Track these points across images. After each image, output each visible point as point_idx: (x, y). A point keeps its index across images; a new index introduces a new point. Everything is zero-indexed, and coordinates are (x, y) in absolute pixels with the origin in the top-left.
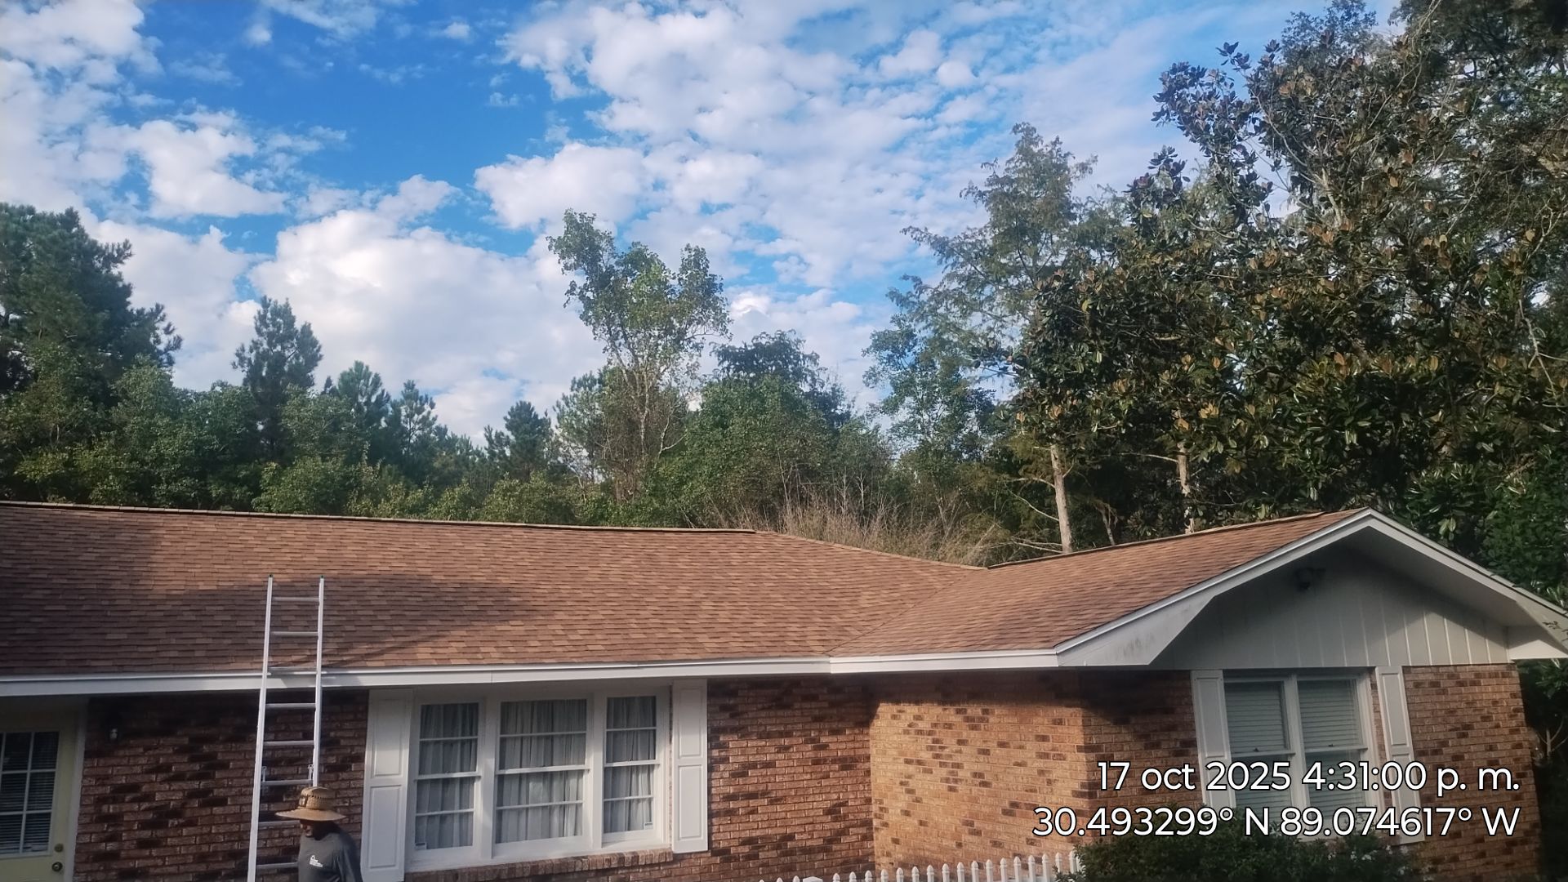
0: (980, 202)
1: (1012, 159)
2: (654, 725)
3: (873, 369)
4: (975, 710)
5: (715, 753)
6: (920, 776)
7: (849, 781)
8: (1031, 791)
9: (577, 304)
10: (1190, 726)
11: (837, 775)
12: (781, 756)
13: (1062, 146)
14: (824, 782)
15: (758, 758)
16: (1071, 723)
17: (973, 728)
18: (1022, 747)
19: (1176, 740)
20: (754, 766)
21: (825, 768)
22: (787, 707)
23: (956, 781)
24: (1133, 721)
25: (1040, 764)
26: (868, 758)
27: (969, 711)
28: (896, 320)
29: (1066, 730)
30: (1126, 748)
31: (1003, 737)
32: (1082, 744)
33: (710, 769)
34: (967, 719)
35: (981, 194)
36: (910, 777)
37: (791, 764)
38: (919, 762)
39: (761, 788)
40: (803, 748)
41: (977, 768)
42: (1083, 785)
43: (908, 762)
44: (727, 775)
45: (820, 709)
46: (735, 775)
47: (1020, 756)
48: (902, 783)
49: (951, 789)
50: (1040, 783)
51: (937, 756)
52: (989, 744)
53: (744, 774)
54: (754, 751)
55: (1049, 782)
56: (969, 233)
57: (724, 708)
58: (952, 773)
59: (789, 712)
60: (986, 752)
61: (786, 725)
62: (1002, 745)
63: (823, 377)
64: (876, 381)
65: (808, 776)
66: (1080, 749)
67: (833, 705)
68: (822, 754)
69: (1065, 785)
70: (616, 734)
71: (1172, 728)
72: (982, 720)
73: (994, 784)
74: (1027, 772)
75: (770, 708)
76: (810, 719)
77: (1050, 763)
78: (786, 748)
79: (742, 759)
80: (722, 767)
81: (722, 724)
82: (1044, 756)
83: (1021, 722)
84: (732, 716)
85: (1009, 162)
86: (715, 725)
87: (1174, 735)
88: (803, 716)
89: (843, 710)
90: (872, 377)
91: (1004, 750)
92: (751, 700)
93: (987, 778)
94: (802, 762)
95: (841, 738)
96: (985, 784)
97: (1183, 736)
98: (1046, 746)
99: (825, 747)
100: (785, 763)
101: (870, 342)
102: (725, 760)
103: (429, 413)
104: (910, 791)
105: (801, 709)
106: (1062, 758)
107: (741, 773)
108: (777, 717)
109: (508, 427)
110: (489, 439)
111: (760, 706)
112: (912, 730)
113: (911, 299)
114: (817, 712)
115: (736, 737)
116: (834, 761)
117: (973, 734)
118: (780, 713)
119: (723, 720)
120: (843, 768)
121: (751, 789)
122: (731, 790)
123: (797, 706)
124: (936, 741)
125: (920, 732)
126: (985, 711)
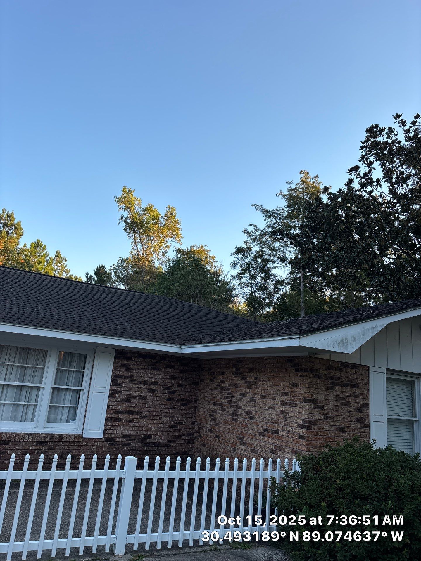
0: (284, 199)
1: (298, 184)
2: (84, 369)
3: (234, 261)
4: (251, 377)
5: (115, 388)
6: (219, 412)
7: (184, 412)
8: (276, 423)
9: (124, 225)
10: (367, 396)
11: (179, 408)
12: (150, 394)
13: (319, 179)
14: (171, 411)
15: (138, 394)
16: (302, 385)
17: (249, 387)
18: (273, 398)
19: (358, 403)
20: (134, 397)
21: (173, 403)
22: (157, 369)
23: (237, 415)
24: (337, 388)
25: (282, 408)
26: (196, 401)
27: (248, 378)
28: (246, 243)
29: (299, 390)
30: (331, 403)
31: (264, 392)
32: (307, 398)
33: (110, 396)
34: (247, 382)
35: (284, 196)
36: (215, 412)
37: (155, 399)
38: (220, 405)
39: (137, 409)
40: (162, 392)
41: (248, 409)
42: (305, 421)
43: (215, 404)
44: (119, 400)
45: (175, 373)
46: (123, 401)
47: (272, 403)
48: (210, 415)
49: (234, 420)
50: (281, 419)
51: (229, 402)
52: (257, 396)
53: (128, 401)
54: (136, 390)
55: (286, 419)
56: (278, 209)
57: (123, 365)
58: (235, 411)
59: (158, 372)
60: (254, 400)
61: (155, 379)
62: (263, 397)
63: (216, 264)
64: (235, 267)
65: (163, 407)
66: (306, 401)
67: (181, 371)
68: (172, 396)
69: (295, 421)
70: (62, 371)
71: (357, 396)
72: (254, 383)
73: (256, 418)
74: (275, 412)
75: (148, 369)
76: (168, 377)
77: (288, 408)
78: (154, 391)
79: (129, 393)
80: (117, 396)
81: (121, 373)
82: (284, 404)
83: (274, 385)
84: (127, 370)
85: (297, 184)
86: (117, 373)
87: (358, 400)
88: (165, 375)
89: (186, 375)
90: (234, 264)
91: (264, 400)
92: (138, 363)
93: (253, 414)
94: (161, 399)
95: (183, 389)
96: (252, 418)
97: (362, 401)
98: (287, 398)
99: (174, 392)
100: (152, 398)
101: (234, 251)
102: (119, 392)
103: (64, 264)
104: (214, 420)
105: (164, 371)
106: (294, 405)
107: (127, 400)
108: (151, 374)
109: (95, 274)
110: (87, 277)
111: (142, 367)
112: (219, 388)
113: (252, 234)
114: (172, 374)
115: (127, 381)
116: (178, 400)
117: (248, 390)
118: (153, 372)
119: (122, 371)
120: (182, 405)
121: (132, 409)
122: (120, 408)
123: (162, 369)
124: (229, 394)
125: (222, 389)
126: (256, 378)
